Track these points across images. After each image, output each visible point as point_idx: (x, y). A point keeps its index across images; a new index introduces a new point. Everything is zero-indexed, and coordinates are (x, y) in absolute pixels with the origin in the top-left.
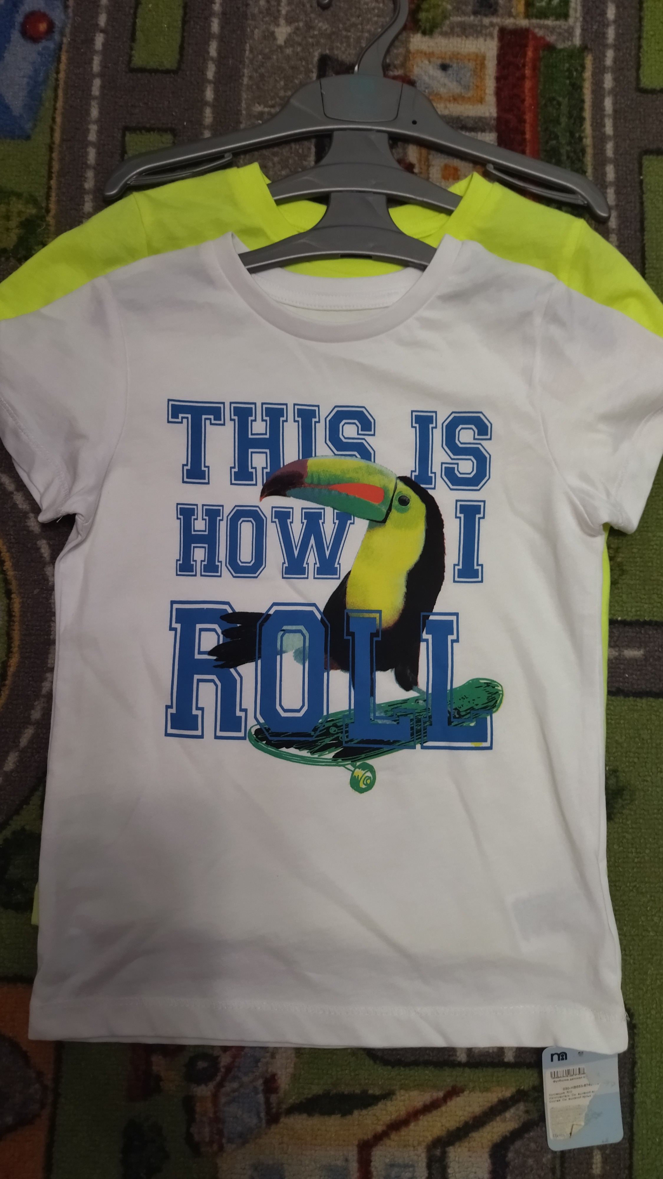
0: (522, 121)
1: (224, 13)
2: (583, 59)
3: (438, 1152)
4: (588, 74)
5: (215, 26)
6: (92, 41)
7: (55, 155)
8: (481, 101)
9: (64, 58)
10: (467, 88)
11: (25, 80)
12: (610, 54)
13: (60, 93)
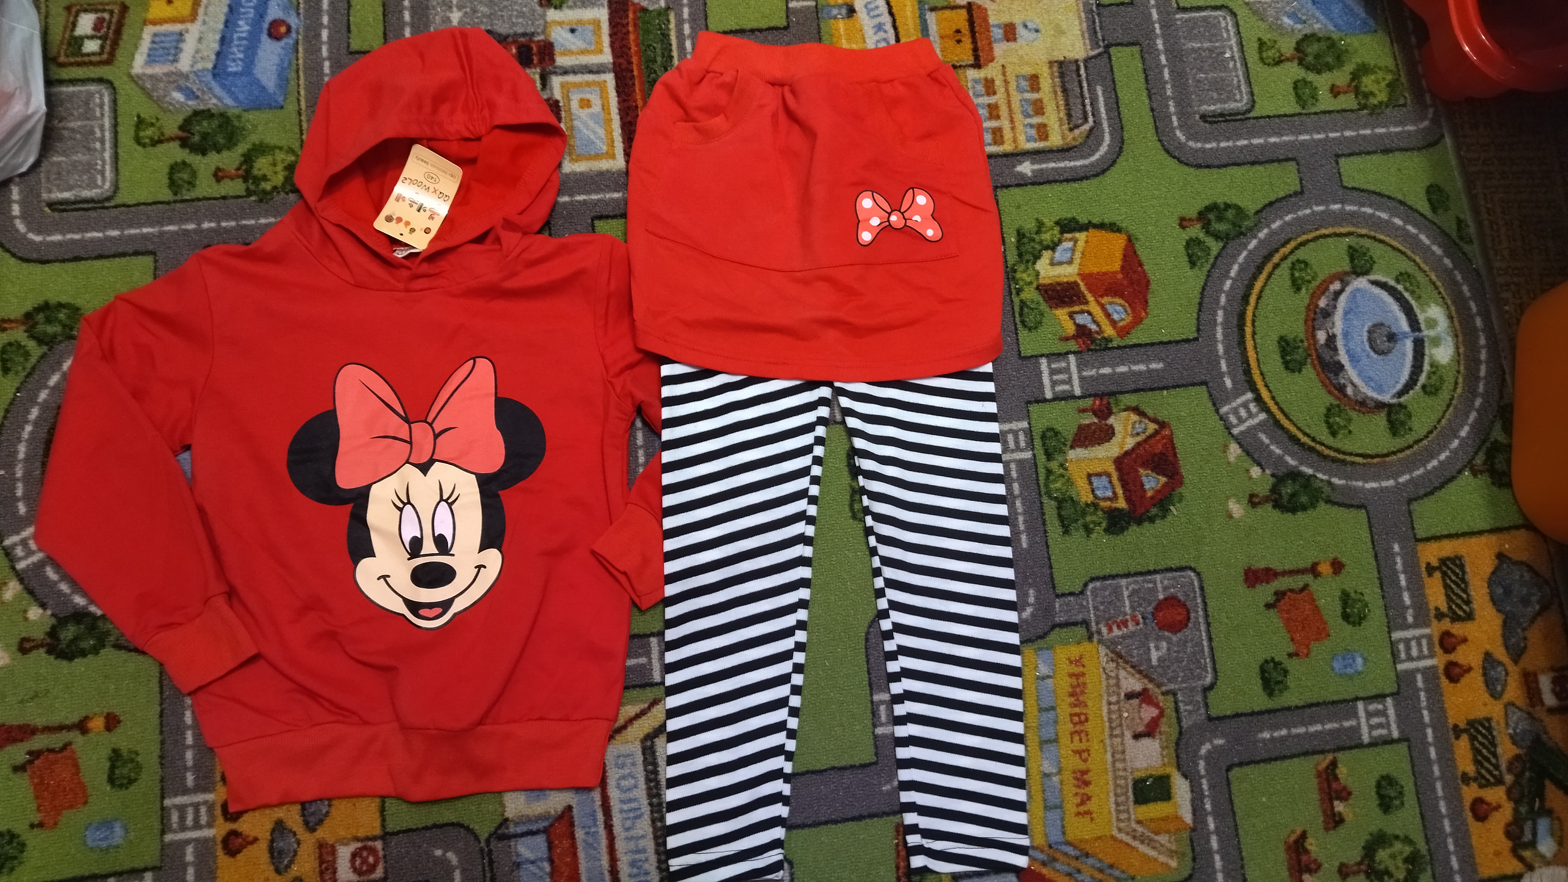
0: (630, 63)
1: (412, 7)
2: (668, 15)
3: (649, 743)
4: (672, 26)
5: (407, 16)
6: (319, 35)
7: (303, 118)
8: (601, 52)
9: (301, 49)
10: (590, 43)
11: (275, 67)
12: (686, 11)
13: (301, 74)
